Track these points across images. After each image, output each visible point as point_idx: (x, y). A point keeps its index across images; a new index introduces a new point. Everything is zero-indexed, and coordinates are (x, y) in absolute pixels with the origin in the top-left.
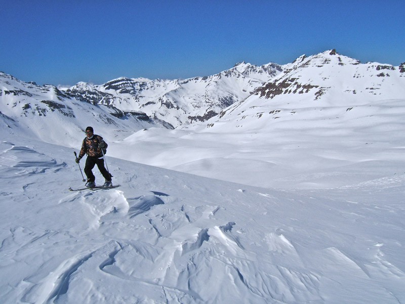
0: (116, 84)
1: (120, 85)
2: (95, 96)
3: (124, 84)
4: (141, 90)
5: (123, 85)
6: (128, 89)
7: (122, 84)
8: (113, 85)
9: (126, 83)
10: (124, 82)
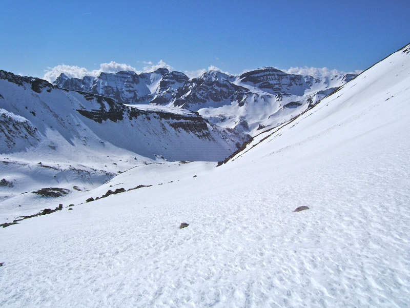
0: (256, 75)
1: (261, 76)
2: (224, 89)
3: (267, 75)
4: (290, 85)
5: (265, 77)
6: (271, 82)
7: (264, 75)
8: (252, 76)
9: (270, 75)
10: (268, 73)
